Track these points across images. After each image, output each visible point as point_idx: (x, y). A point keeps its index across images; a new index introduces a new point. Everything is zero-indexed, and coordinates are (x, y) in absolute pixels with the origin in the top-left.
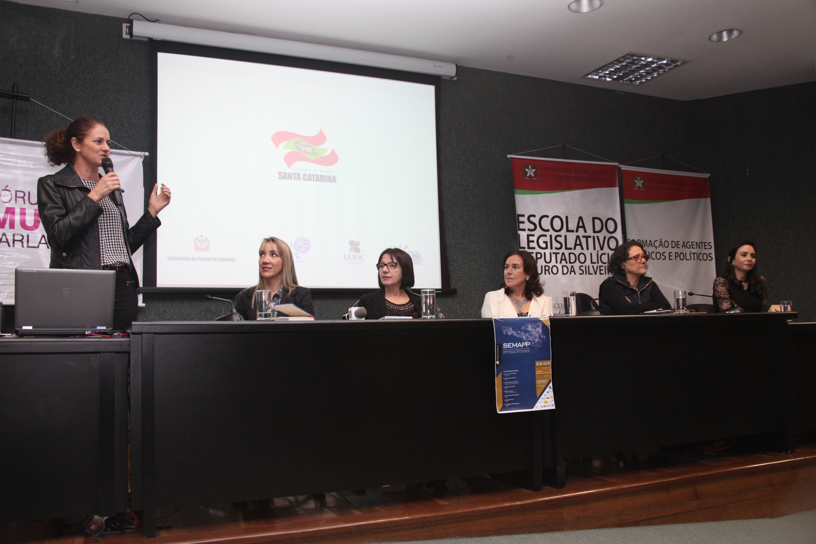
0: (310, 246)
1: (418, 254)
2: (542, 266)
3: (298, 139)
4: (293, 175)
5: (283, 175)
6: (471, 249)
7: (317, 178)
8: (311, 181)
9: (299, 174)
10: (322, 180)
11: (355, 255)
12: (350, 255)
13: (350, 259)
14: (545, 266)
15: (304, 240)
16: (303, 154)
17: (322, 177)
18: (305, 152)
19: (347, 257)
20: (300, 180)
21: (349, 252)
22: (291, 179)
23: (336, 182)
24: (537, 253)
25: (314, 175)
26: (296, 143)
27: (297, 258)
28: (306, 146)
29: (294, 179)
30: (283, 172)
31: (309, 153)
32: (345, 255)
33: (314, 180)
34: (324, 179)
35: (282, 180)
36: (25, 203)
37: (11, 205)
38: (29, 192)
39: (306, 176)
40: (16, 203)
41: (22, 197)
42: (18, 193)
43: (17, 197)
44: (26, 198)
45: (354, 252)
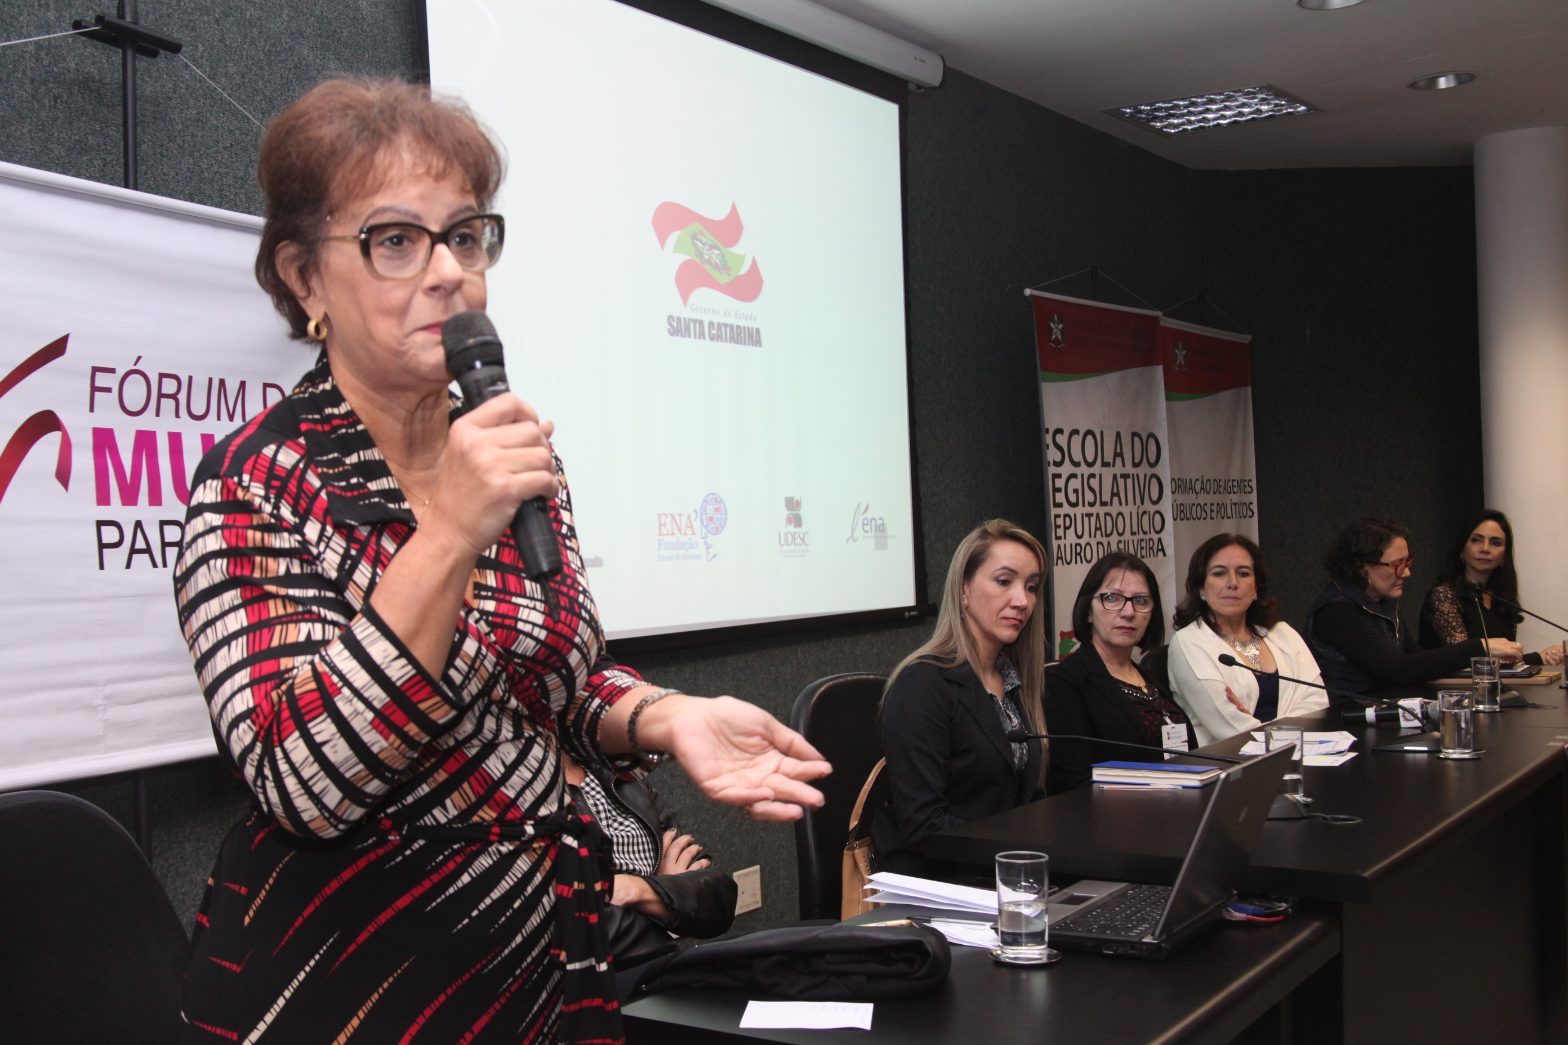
0: (726, 514)
1: (883, 524)
2: (1071, 545)
3: (696, 227)
4: (692, 324)
5: (675, 324)
6: (947, 506)
7: (732, 335)
8: (722, 341)
9: (701, 322)
10: (739, 338)
11: (795, 533)
12: (787, 534)
13: (788, 545)
14: (1077, 545)
15: (716, 501)
16: (707, 267)
17: (740, 331)
18: (710, 262)
19: (782, 542)
20: (704, 339)
21: (786, 526)
22: (690, 337)
23: (760, 346)
24: (1066, 516)
25: (726, 325)
26: (694, 237)
27: (707, 548)
28: (712, 247)
29: (695, 337)
30: (675, 315)
31: (717, 267)
32: (779, 534)
33: (726, 341)
34: (742, 335)
35: (675, 338)
36: (177, 416)
37: (147, 422)
38: (190, 378)
39: (714, 329)
40: (158, 414)
41: (174, 397)
42: (164, 380)
43: (161, 396)
44: (182, 397)
45: (792, 525)
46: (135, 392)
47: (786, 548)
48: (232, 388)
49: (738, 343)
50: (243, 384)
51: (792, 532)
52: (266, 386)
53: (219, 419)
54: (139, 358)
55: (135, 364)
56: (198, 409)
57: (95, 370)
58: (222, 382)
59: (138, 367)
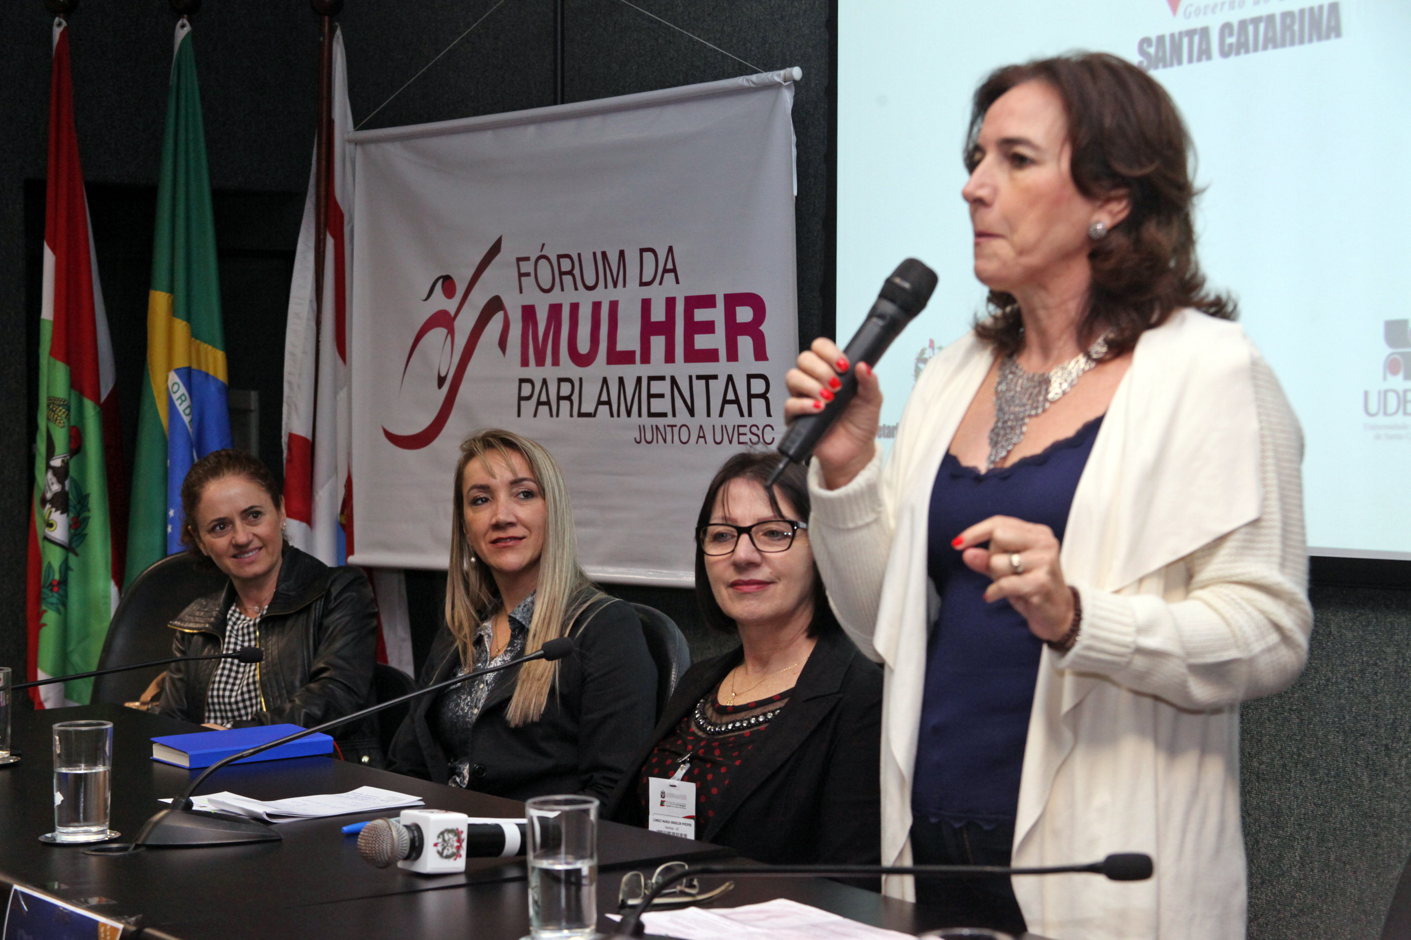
4: (1185, 41)
5: (1152, 50)
7: (1270, 35)
8: (1247, 51)
9: (1205, 31)
10: (1288, 35)
11: (1405, 391)
12: (1386, 392)
13: (1385, 414)
17: (1288, 21)
19: (1373, 408)
20: (1209, 58)
21: (1385, 378)
22: (1180, 63)
23: (1340, 34)
25: (1257, 21)
29: (1190, 61)
30: (1153, 36)
34: (1296, 27)
36: (576, 289)
37: (555, 297)
38: (579, 255)
39: (1231, 35)
40: (562, 290)
41: (570, 273)
42: (561, 260)
43: (562, 274)
44: (577, 272)
45: (1400, 376)
46: (545, 274)
47: (1381, 420)
48: (613, 258)
49: (1283, 45)
50: (622, 253)
51: (1400, 390)
52: (642, 251)
53: (606, 287)
54: (543, 245)
55: (541, 251)
56: (590, 282)
57: (519, 260)
58: (604, 254)
59: (543, 253)
